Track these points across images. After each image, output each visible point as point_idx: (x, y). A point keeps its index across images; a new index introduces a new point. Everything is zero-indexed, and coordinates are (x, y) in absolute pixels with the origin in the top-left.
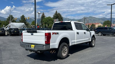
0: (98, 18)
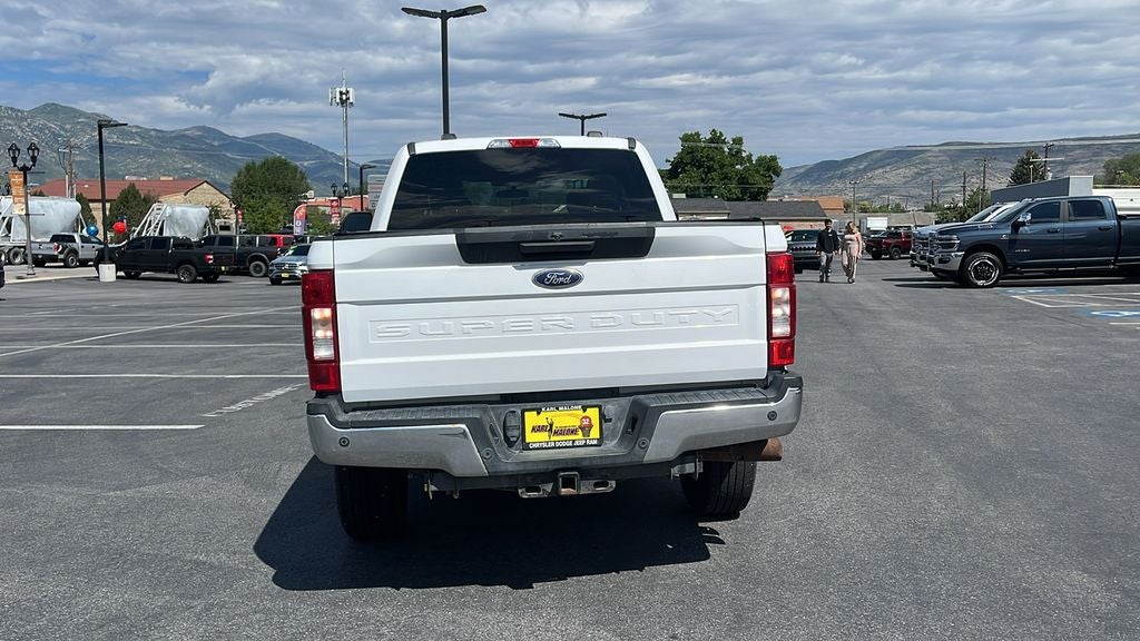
0: (143, 134)
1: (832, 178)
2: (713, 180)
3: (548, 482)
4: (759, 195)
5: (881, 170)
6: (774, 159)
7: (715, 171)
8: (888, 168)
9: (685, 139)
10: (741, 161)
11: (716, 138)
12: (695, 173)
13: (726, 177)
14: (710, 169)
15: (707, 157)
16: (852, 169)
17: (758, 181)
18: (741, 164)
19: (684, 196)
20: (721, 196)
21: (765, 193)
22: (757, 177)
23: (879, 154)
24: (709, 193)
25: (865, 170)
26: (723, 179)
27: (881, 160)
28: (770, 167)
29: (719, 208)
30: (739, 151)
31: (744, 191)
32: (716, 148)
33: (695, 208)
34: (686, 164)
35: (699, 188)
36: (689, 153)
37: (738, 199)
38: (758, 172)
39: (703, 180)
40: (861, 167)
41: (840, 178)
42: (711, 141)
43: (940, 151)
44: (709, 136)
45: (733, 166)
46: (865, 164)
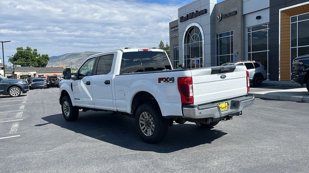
1: (55, 61)
2: (29, 61)
3: (225, 118)
4: (44, 66)
5: (69, 59)
6: (47, 55)
7: (29, 58)
8: (71, 58)
9: (18, 49)
10: (37, 56)
11: (28, 49)
12: (23, 59)
13: (33, 60)
14: (27, 58)
15: (26, 54)
16: (61, 58)
17: (43, 62)
18: (37, 57)
19: (20, 66)
20: (32, 66)
21: (46, 65)
22: (43, 61)
23: (68, 54)
24: (28, 65)
25: (65, 59)
26: (32, 61)
27: (69, 56)
28: (46, 58)
29: (33, 69)
30: (36, 53)
31: (39, 64)
32: (29, 52)
33: (26, 69)
34: (19, 57)
35: (24, 64)
36: (20, 53)
37: (38, 67)
38: (43, 59)
39: (26, 61)
40: (64, 58)
41: (58, 61)
42: (27, 50)
43: (85, 54)
44: (26, 49)
45: (35, 57)
46: (64, 57)
